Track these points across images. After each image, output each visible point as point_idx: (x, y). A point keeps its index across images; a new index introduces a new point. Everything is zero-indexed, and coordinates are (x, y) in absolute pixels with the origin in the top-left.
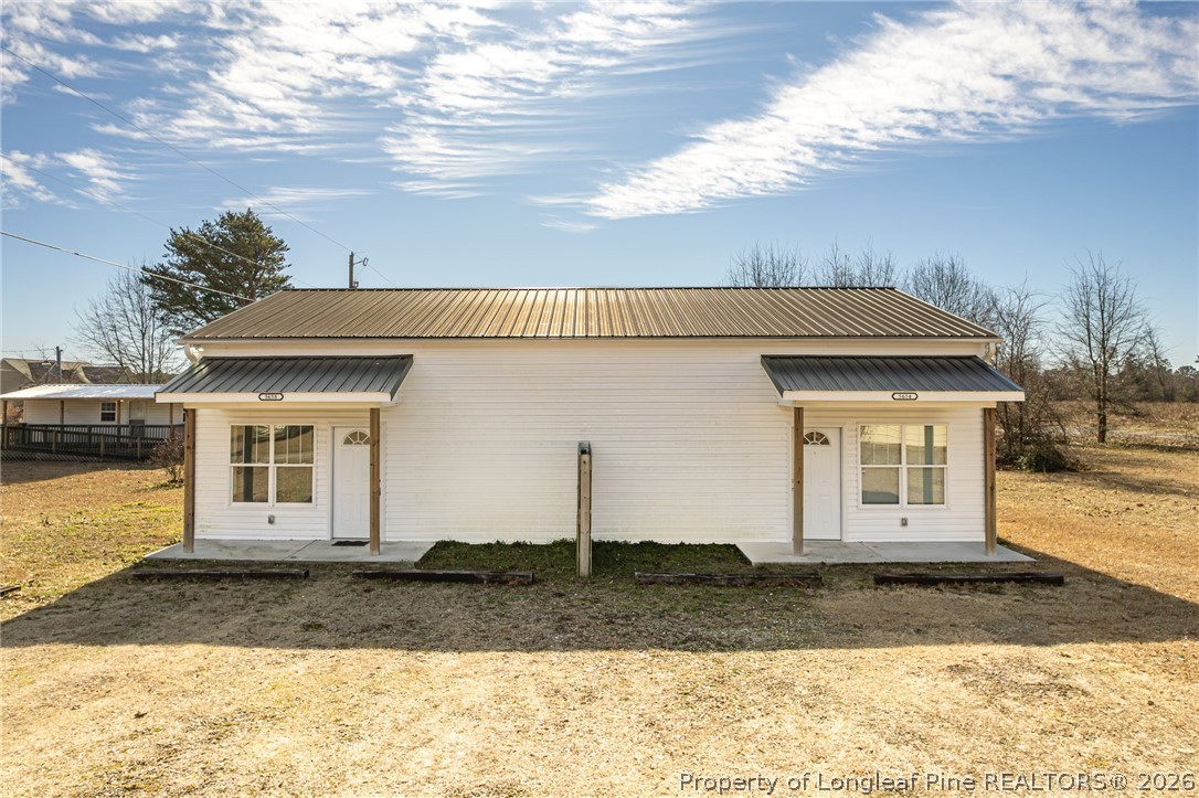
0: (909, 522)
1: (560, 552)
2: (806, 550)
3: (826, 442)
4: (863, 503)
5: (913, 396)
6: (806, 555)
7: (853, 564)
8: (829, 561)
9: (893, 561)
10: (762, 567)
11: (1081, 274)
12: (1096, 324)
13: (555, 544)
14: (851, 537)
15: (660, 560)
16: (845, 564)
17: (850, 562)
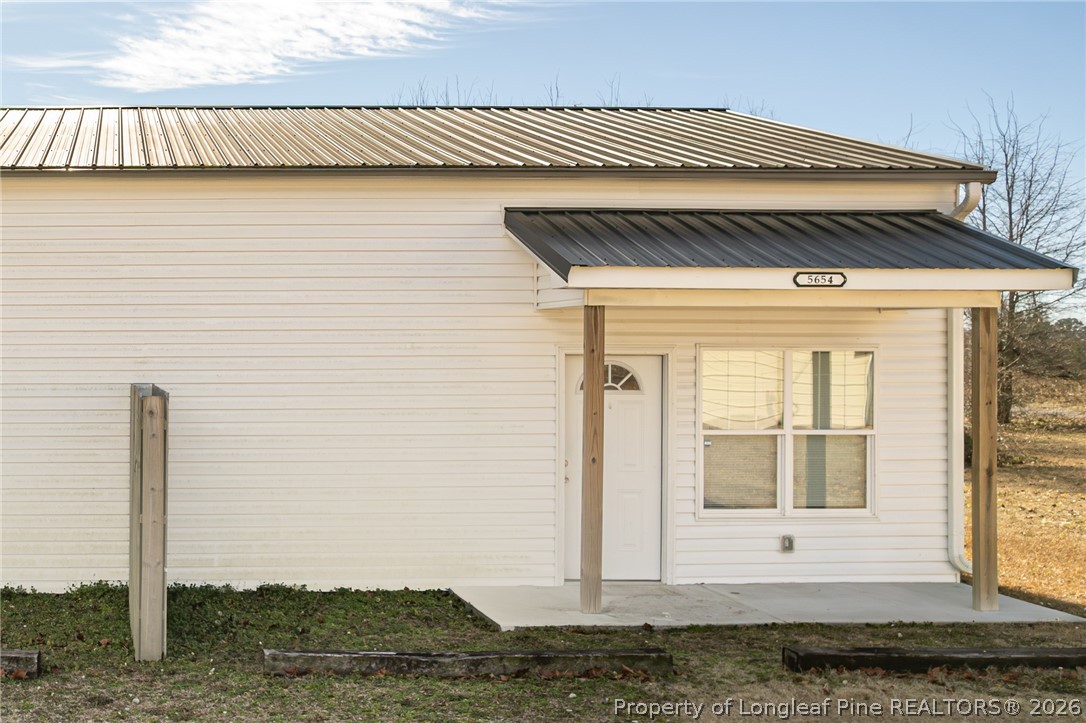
0: (797, 544)
1: (96, 609)
2: (605, 600)
3: (632, 384)
4: (705, 507)
5: (837, 280)
6: (606, 611)
7: (709, 628)
8: (658, 622)
9: (791, 621)
10: (524, 635)
11: (974, 138)
12: (999, 223)
13: (84, 592)
14: (680, 576)
15: (306, 623)
16: (691, 628)
17: (702, 623)
